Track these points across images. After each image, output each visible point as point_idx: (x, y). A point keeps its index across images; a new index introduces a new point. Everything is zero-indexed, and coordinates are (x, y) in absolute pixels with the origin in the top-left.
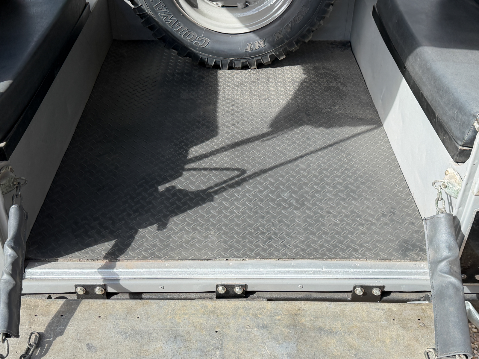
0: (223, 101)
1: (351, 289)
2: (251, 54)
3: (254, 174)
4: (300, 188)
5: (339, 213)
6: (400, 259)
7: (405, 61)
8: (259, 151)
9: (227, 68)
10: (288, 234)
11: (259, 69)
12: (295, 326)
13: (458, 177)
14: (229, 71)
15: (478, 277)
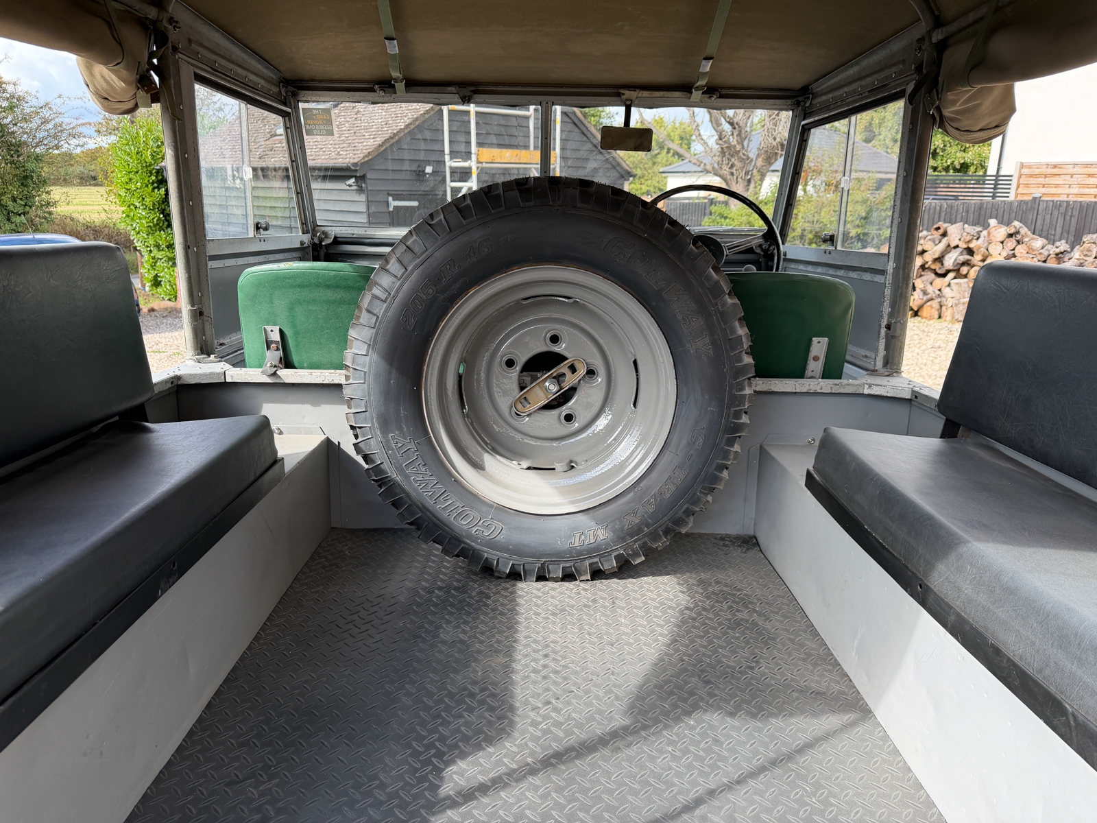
0: (525, 646)
2: (580, 553)
7: (925, 573)
9: (535, 579)
11: (595, 582)
14: (540, 584)
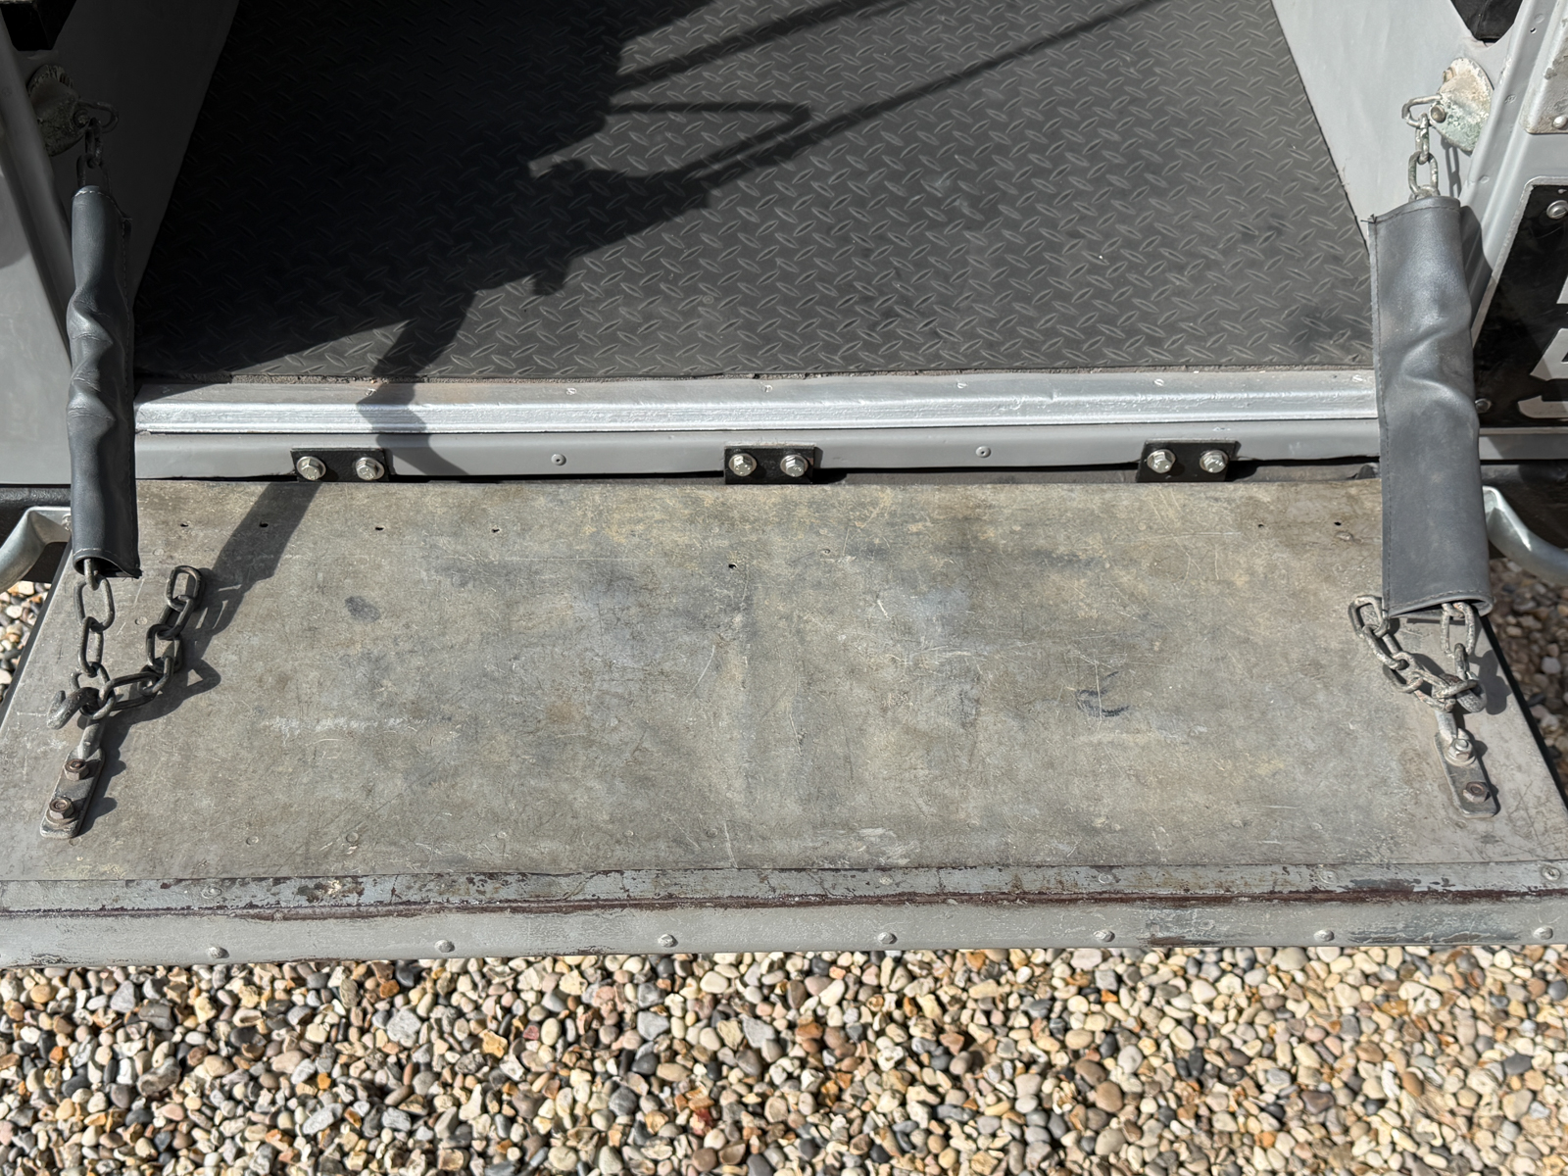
1: (1135, 456)
3: (834, 121)
4: (985, 162)
5: (1107, 235)
6: (1290, 364)
8: (852, 50)
10: (945, 301)
12: (964, 548)
13: (1483, 84)
15: (1531, 407)
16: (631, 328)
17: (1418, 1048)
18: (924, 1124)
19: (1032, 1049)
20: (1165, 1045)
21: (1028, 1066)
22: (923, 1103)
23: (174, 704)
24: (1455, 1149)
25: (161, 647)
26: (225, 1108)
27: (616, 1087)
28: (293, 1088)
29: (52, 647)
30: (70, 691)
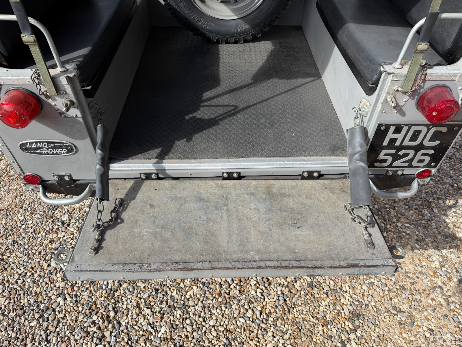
0: (223, 64)
1: (301, 173)
2: (239, 33)
3: (243, 108)
4: (271, 116)
5: (295, 131)
6: (330, 156)
7: (337, 34)
8: (246, 95)
9: (225, 43)
10: (264, 143)
11: (245, 44)
12: (269, 193)
13: (368, 104)
14: (226, 45)
15: (377, 164)
16: (205, 149)
17: (353, 281)
18: (260, 296)
19: (280, 282)
20: (305, 281)
21: (279, 285)
22: (260, 292)
23: (115, 226)
24: (360, 300)
25: (113, 214)
26: (128, 293)
27: (202, 289)
28: (141, 289)
29: (92, 215)
30: (95, 224)
